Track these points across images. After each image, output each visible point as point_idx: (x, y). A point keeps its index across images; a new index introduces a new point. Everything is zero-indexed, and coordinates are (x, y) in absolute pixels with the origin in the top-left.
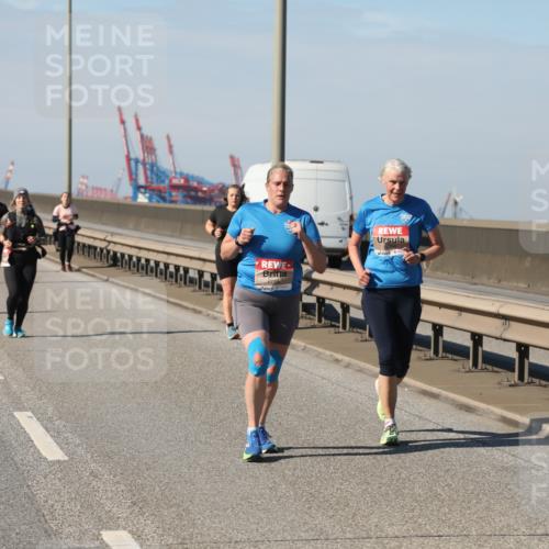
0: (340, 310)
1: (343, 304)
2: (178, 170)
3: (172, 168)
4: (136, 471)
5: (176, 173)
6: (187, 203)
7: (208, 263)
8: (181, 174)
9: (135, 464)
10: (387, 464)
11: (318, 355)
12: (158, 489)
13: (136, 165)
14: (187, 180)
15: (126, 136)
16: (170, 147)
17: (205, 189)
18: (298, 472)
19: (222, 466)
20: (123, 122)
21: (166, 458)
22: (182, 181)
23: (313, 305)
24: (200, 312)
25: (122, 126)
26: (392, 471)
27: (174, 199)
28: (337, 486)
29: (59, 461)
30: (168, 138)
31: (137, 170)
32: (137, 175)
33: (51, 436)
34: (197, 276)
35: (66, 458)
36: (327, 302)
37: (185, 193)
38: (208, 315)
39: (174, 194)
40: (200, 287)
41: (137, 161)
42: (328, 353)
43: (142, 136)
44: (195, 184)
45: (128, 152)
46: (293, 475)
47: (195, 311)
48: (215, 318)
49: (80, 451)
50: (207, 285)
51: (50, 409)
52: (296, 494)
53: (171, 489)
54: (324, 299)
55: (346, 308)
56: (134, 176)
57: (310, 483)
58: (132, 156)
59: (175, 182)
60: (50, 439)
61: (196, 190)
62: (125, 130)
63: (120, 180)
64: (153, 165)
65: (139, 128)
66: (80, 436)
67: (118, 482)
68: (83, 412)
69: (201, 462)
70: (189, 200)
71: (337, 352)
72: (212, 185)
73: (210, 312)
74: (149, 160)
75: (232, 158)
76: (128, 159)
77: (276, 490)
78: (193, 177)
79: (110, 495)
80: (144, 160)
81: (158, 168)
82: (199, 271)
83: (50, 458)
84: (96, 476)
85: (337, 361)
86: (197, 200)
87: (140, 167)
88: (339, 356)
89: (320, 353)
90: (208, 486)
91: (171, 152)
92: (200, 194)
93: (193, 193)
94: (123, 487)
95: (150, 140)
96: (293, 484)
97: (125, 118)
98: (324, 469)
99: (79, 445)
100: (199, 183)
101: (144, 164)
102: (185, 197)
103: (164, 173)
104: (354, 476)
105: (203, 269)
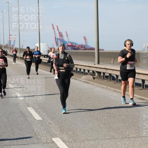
0: (116, 77)
1: (116, 75)
2: (69, 41)
3: (68, 41)
4: (61, 122)
5: (69, 42)
6: (72, 50)
7: (78, 66)
8: (70, 42)
9: (61, 120)
10: (130, 118)
11: (110, 90)
12: (67, 126)
13: (58, 40)
14: (72, 44)
15: (54, 32)
16: (67, 35)
17: (77, 46)
18: (106, 121)
19: (84, 120)
20: (54, 28)
21: (69, 118)
22: (71, 44)
23: (108, 76)
24: (77, 79)
25: (53, 30)
26: (132, 120)
27: (68, 49)
28: (117, 124)
29: (40, 120)
30: (66, 32)
31: (58, 41)
32: (58, 43)
33: (38, 113)
34: (76, 70)
35: (42, 119)
36: (112, 75)
37: (72, 47)
38: (79, 80)
39: (68, 48)
40: (77, 73)
41: (58, 39)
42: (113, 89)
43: (59, 32)
44: (74, 45)
45: (55, 37)
46: (104, 122)
47: (75, 79)
48: (81, 81)
49: (45, 117)
50: (78, 72)
51: (37, 106)
52: (105, 127)
53: (71, 127)
54: (111, 74)
55: (117, 76)
56: (57, 43)
57: (109, 124)
58: (57, 38)
59: (69, 44)
60: (37, 114)
61: (74, 46)
62: (54, 30)
63: (53, 44)
64: (62, 40)
65: (58, 30)
66: (45, 113)
67: (56, 125)
68: (46, 107)
69: (79, 119)
70: (73, 49)
71: (115, 88)
72: (79, 45)
73: (80, 79)
74: (61, 39)
75: (84, 37)
76: (56, 38)
77: (100, 126)
78: (73, 43)
79: (54, 129)
80: (60, 39)
81: (64, 41)
82: (76, 68)
83: (37, 119)
84: (50, 124)
85: (115, 91)
86: (75, 49)
87: (59, 41)
88: (116, 90)
89: (111, 89)
90: (81, 125)
91: (67, 36)
92: (76, 47)
93: (74, 47)
94: (58, 126)
95: (61, 33)
96: (104, 124)
97: (54, 27)
98: (113, 120)
99: (45, 116)
100: (75, 44)
101: (60, 40)
102: (71, 48)
103: (65, 42)
104: (121, 122)
105: (77, 67)
